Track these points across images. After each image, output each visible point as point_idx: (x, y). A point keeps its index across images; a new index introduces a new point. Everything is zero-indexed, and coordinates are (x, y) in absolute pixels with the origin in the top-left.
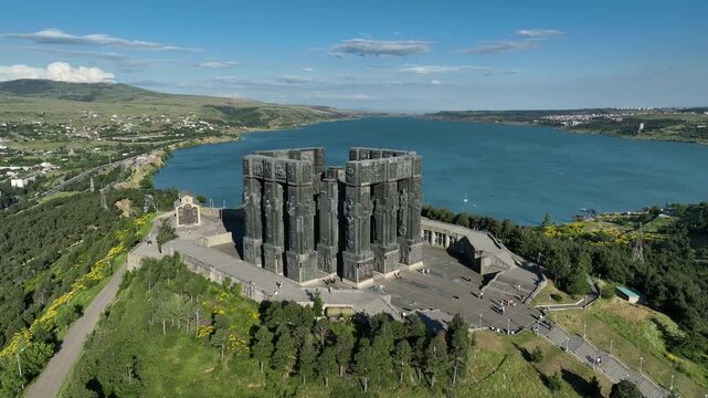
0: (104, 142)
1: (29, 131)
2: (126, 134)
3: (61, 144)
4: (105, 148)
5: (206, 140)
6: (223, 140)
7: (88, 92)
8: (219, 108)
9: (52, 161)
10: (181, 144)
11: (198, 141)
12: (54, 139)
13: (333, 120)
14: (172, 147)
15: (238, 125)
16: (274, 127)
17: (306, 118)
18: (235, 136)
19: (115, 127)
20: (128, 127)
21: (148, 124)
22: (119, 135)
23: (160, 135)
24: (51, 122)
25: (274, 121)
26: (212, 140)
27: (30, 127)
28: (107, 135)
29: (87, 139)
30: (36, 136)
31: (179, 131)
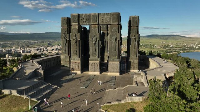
0: (163, 50)
2: (170, 48)
5: (196, 51)
7: (166, 37)
10: (185, 51)
11: (192, 51)
14: (182, 52)
19: (168, 45)
20: (172, 46)
21: (178, 45)
22: (168, 48)
23: (181, 49)
24: (152, 44)
26: (199, 51)
27: (146, 45)
28: (165, 48)
29: (159, 48)
30: (147, 47)
31: (188, 48)
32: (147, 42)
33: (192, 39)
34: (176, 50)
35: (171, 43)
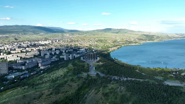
1: (101, 41)
3: (105, 44)
4: (111, 45)
5: (132, 44)
6: (136, 44)
7: (117, 31)
8: (145, 35)
9: (101, 47)
10: (125, 45)
11: (130, 44)
12: (104, 43)
13: (180, 39)
14: (123, 46)
15: (147, 40)
16: (155, 41)
17: (170, 38)
18: (140, 43)
19: (116, 40)
20: (118, 41)
21: (123, 40)
22: (116, 42)
23: (124, 43)
24: (106, 39)
25: (157, 39)
26: (133, 44)
27: (102, 40)
28: (114, 42)
29: (110, 43)
30: (102, 42)
31: (128, 42)
32: (102, 37)
33: (135, 33)
34: (121, 44)
35: (119, 38)
